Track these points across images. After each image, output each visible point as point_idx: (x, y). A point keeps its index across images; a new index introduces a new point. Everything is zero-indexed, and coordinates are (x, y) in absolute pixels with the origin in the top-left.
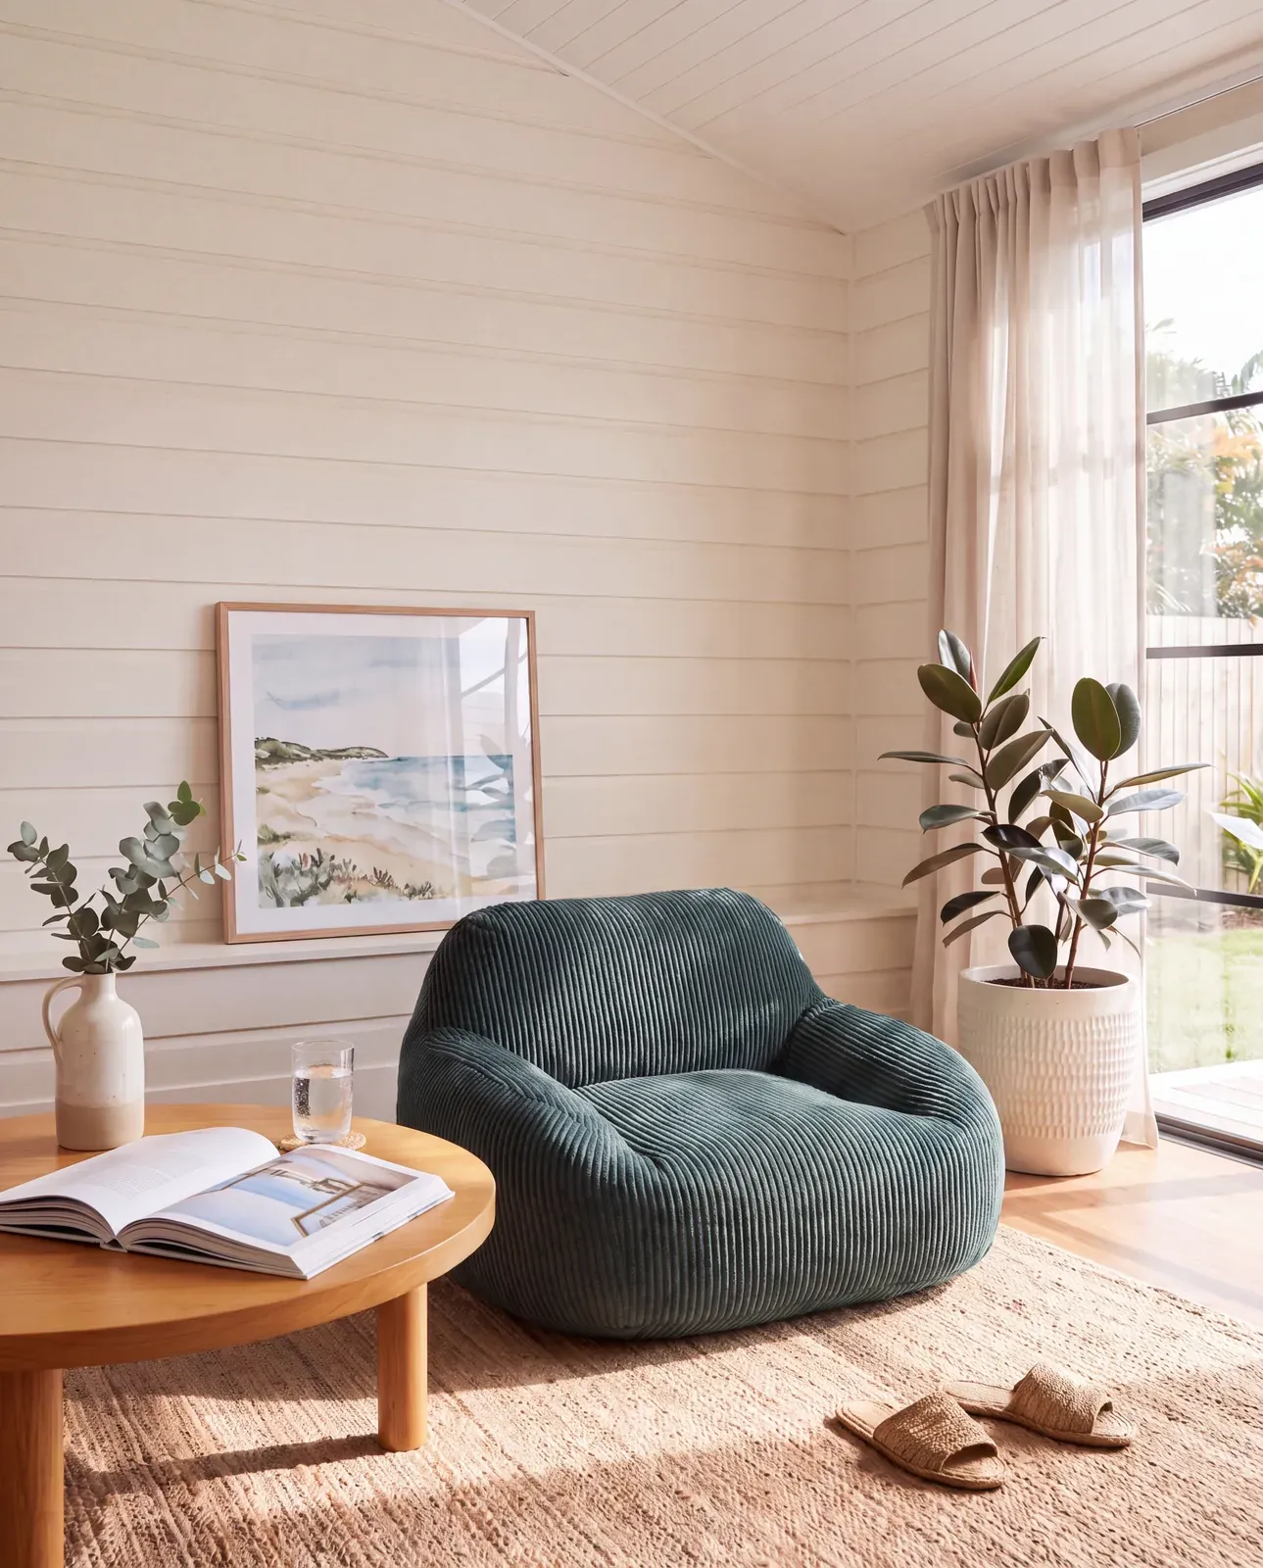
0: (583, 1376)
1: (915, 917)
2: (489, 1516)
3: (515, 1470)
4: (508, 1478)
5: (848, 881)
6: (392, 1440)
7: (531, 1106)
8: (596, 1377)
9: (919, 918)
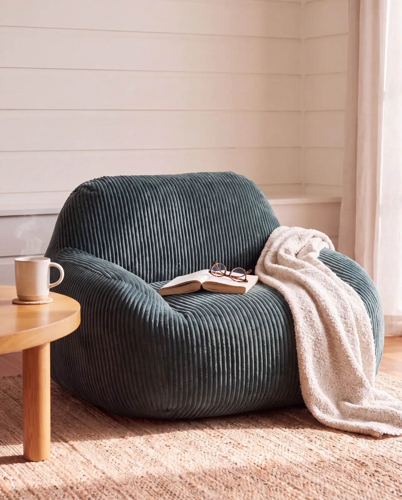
0: (141, 435)
1: (339, 203)
2: (86, 493)
3: (101, 474)
4: (98, 478)
5: (300, 184)
6: (31, 456)
7: (115, 283)
8: (148, 436)
9: (342, 205)
